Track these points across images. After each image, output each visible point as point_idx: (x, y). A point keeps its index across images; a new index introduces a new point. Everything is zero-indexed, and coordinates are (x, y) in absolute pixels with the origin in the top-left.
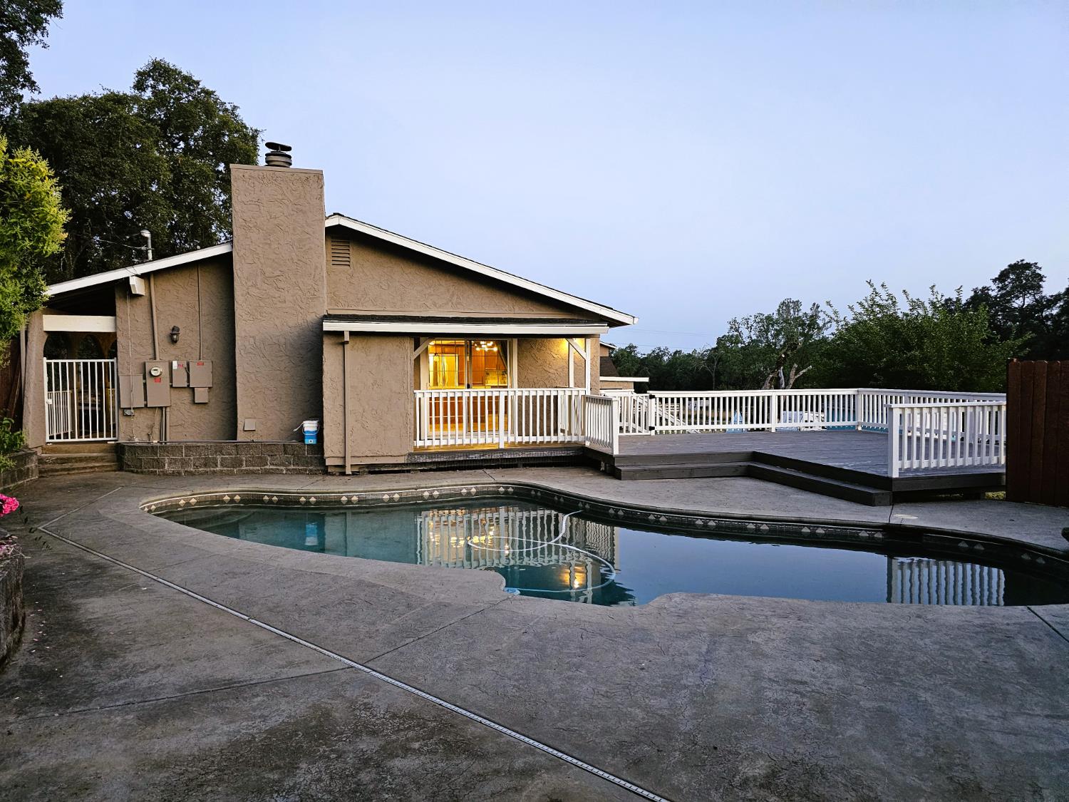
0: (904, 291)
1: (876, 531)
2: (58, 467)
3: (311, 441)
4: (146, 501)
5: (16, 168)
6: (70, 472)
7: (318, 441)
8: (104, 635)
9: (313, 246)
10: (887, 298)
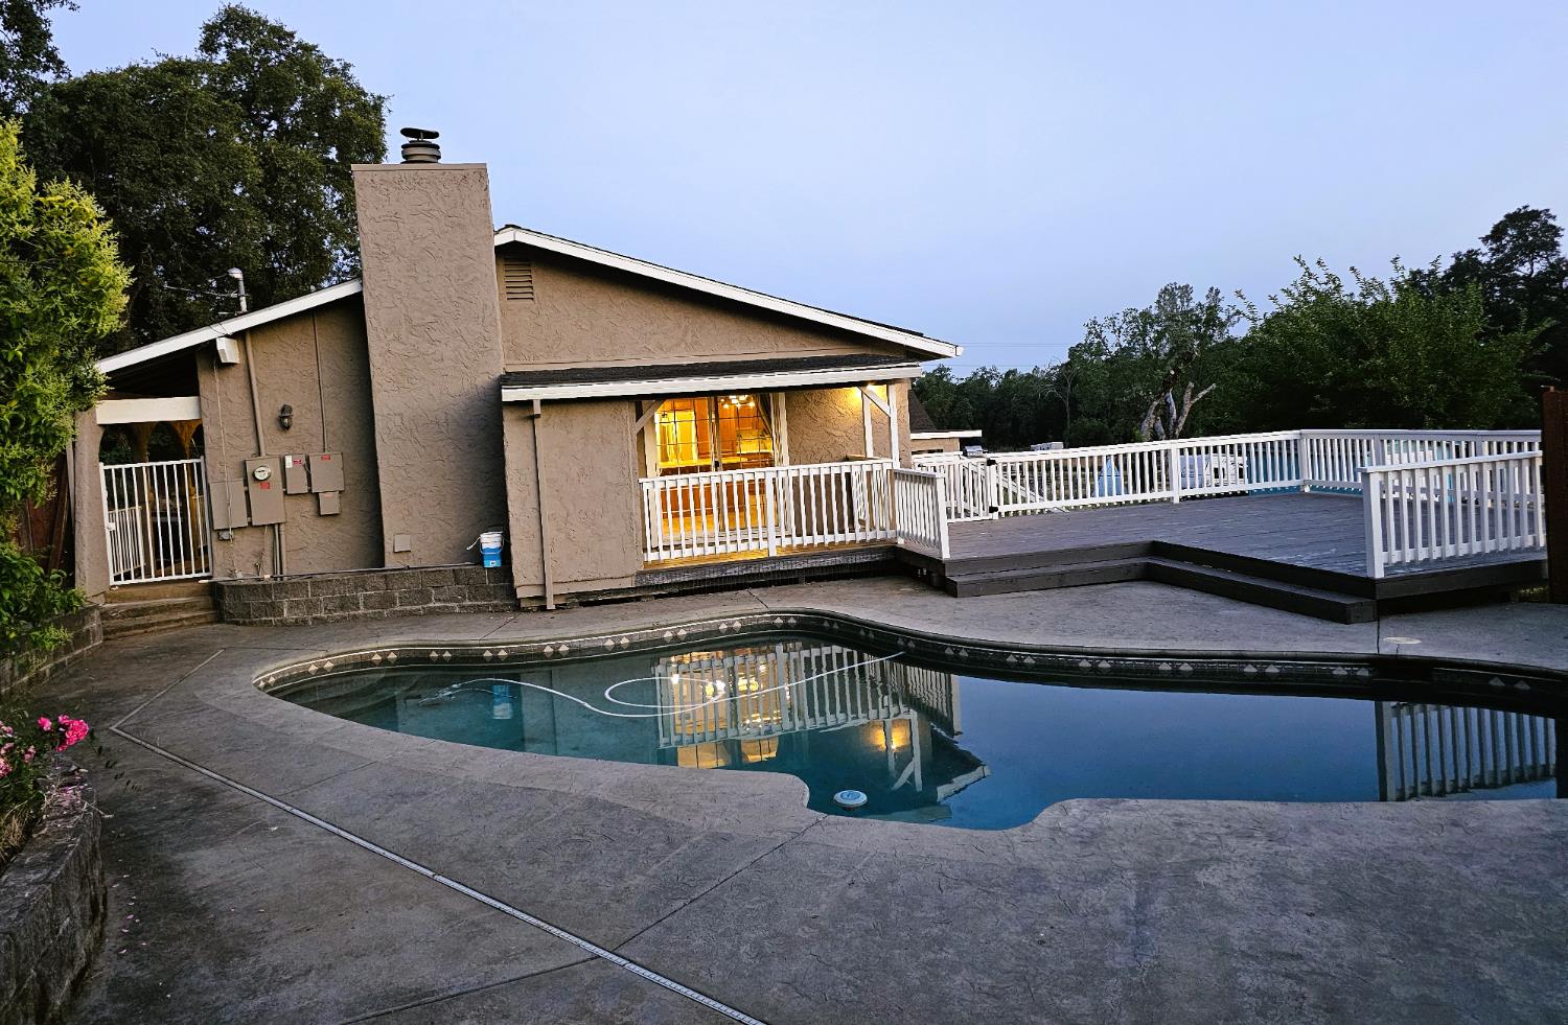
0: (1352, 269)
1: (1360, 667)
2: (129, 622)
3: (492, 563)
4: (261, 672)
5: (49, 211)
6: (149, 630)
7: (503, 563)
8: (223, 917)
9: (478, 275)
10: (1326, 280)
